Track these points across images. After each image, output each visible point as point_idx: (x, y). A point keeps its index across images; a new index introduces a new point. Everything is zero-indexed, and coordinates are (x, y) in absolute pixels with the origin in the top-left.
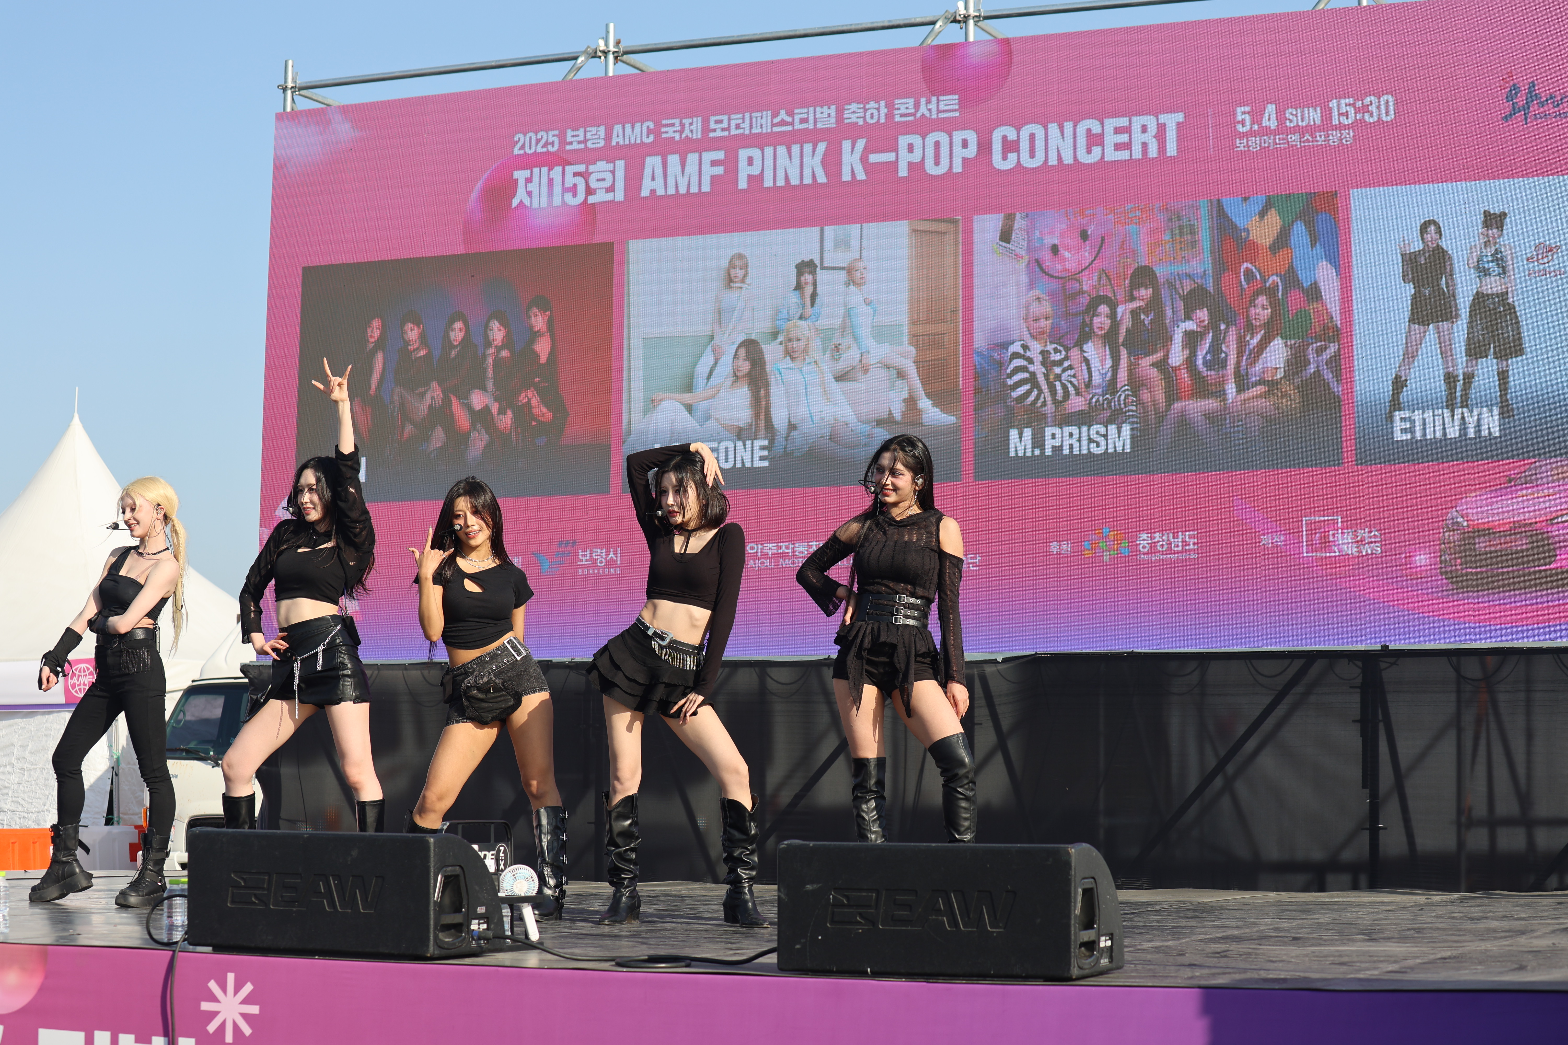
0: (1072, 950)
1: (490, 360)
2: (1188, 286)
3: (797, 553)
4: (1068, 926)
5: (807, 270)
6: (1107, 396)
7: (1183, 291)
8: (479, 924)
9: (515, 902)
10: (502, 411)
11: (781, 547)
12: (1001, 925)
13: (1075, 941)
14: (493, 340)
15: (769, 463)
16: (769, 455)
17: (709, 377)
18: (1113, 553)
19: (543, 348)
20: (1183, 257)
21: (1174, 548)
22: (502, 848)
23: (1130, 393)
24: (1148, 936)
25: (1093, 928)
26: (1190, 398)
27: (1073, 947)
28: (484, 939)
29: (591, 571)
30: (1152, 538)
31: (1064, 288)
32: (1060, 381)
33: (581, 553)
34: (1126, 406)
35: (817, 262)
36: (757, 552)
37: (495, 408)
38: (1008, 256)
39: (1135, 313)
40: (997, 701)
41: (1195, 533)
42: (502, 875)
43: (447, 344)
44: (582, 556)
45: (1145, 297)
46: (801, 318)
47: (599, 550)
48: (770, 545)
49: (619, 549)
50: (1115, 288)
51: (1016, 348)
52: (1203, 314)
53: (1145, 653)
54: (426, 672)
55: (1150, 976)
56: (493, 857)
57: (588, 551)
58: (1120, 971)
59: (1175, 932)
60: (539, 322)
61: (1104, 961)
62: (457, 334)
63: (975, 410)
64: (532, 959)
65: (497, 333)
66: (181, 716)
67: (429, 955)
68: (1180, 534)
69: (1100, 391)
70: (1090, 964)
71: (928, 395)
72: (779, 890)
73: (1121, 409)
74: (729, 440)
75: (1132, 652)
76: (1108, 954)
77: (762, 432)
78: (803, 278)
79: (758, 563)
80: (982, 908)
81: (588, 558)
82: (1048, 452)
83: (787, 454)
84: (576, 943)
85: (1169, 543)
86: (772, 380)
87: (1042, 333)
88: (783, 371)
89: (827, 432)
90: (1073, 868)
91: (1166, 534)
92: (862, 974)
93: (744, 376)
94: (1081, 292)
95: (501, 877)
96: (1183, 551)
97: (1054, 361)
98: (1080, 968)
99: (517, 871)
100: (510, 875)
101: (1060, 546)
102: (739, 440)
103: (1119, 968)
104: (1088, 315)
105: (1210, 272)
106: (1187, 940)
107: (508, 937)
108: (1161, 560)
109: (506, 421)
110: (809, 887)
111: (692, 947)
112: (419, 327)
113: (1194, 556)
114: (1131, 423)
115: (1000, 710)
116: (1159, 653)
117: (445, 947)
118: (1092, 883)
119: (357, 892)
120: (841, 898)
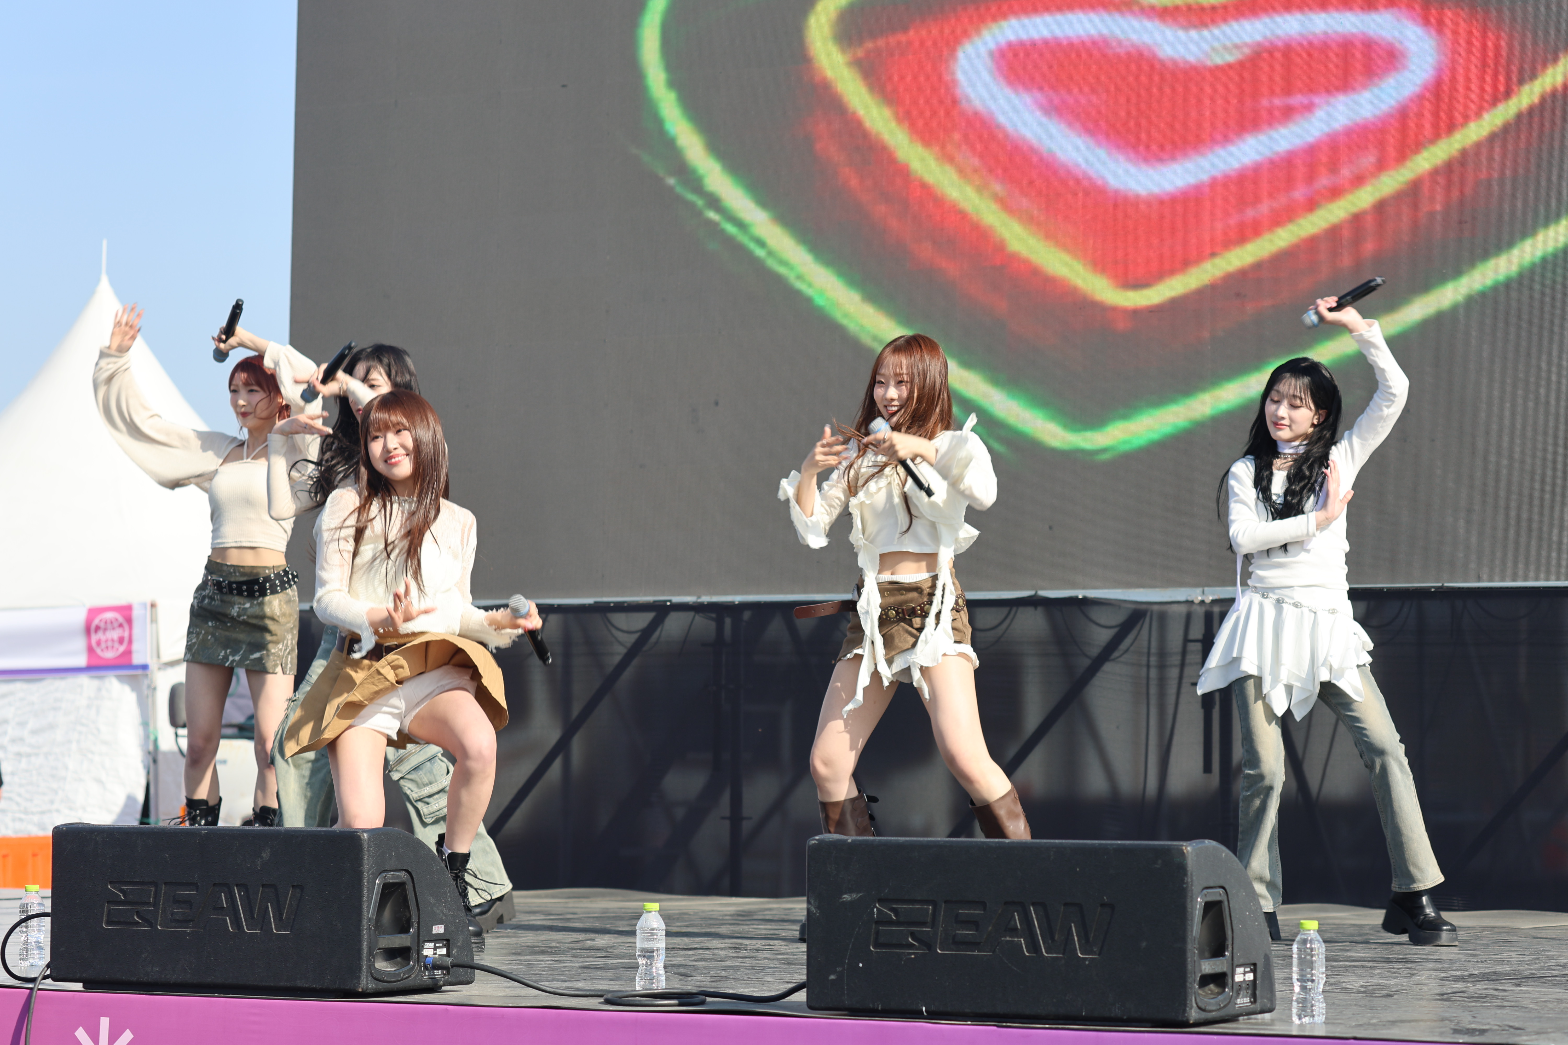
4: (1182, 953)
8: (435, 948)
12: (1095, 949)
13: (1195, 972)
25: (1224, 956)
27: (1190, 980)
28: (443, 968)
58: (1267, 1014)
61: (1243, 1001)
67: (360, 990)
70: (1218, 1003)
76: (1250, 992)
80: (1071, 925)
90: (1189, 874)
92: (916, 1015)
98: (1204, 1009)
103: (1268, 1010)
110: (847, 897)
117: (385, 979)
118: (1220, 894)
119: (269, 904)
120: (889, 913)
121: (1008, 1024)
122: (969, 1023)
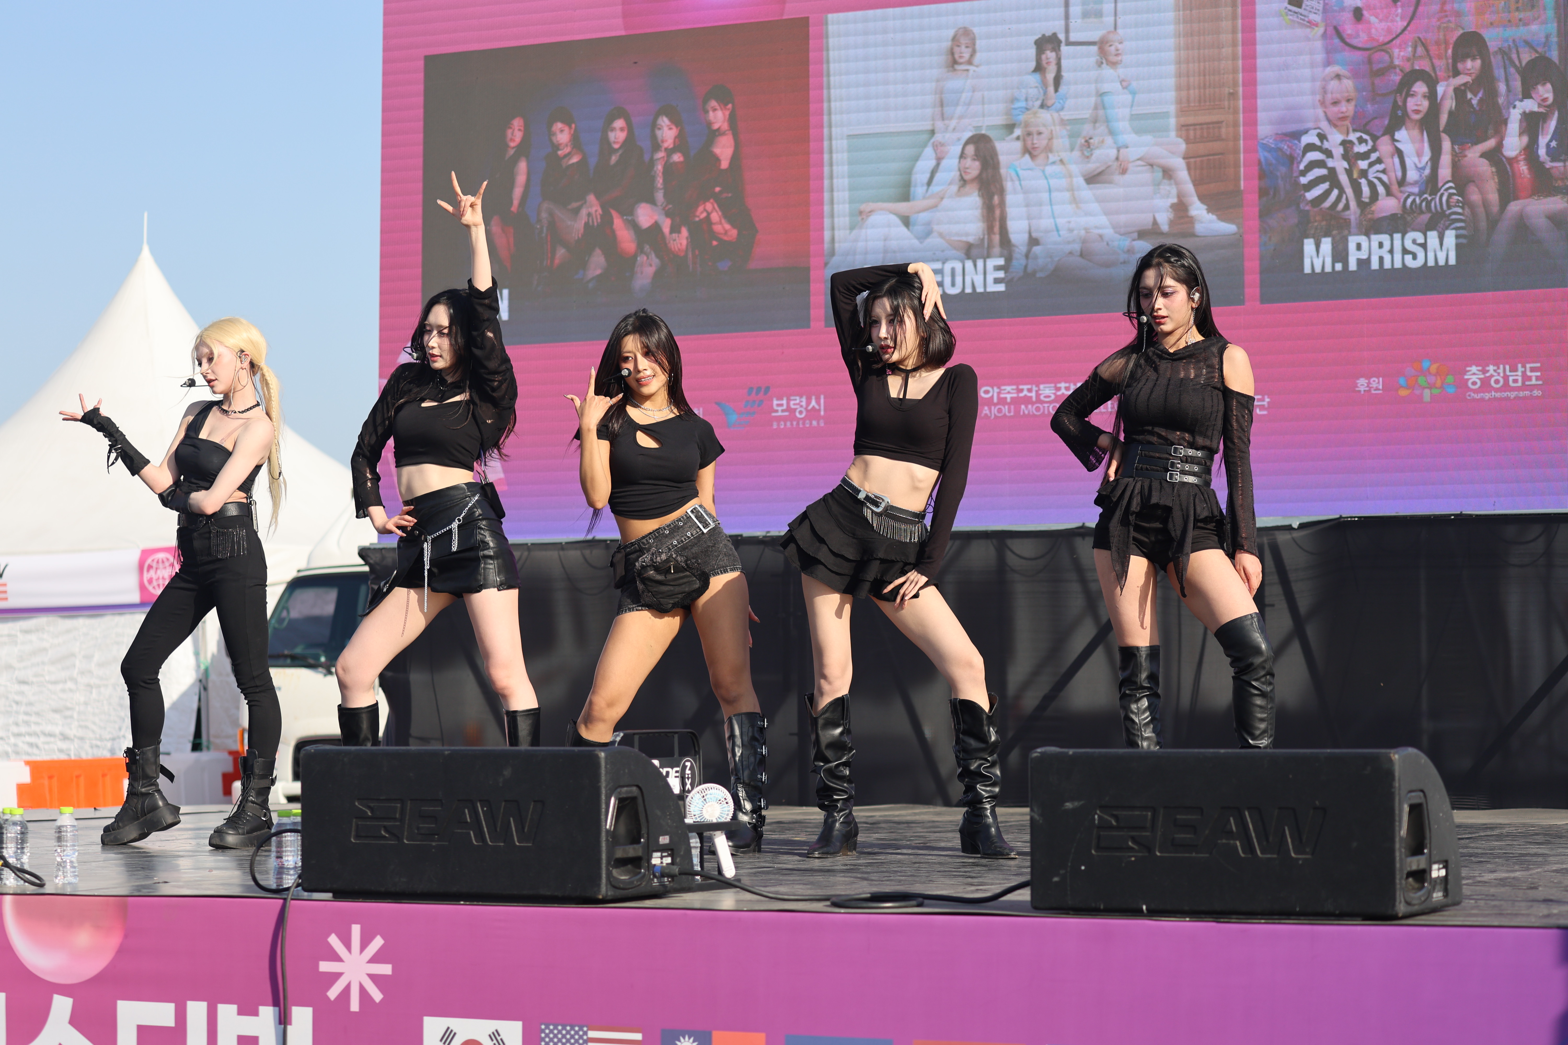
0: (1398, 881)
1: (659, 167)
2: (1526, 57)
3: (1042, 397)
4: (1392, 851)
5: (1050, 46)
6: (1425, 196)
7: (1520, 62)
8: (662, 857)
9: (704, 830)
10: (675, 229)
11: (1022, 391)
12: (1308, 850)
13: (1401, 869)
14: (663, 141)
15: (1006, 287)
16: (1006, 276)
17: (929, 183)
18: (1436, 391)
19: (724, 150)
20: (1520, 20)
21: (1511, 384)
22: (688, 764)
23: (1454, 191)
24: (1489, 866)
25: (1422, 853)
26: (1530, 196)
27: (1398, 877)
28: (668, 876)
29: (788, 424)
30: (1484, 371)
31: (1370, 61)
32: (1366, 177)
33: (775, 402)
34: (1449, 207)
35: (1062, 36)
36: (993, 396)
37: (666, 225)
38: (1299, 23)
39: (1459, 92)
40: (1292, 576)
41: (1538, 365)
42: (689, 797)
43: (606, 147)
44: (778, 405)
45: (1472, 71)
46: (1042, 106)
47: (798, 398)
48: (1008, 388)
49: (822, 397)
50: (1434, 60)
51: (1311, 138)
52: (1546, 91)
53: (1477, 515)
54: (587, 552)
55: (1496, 914)
56: (677, 774)
57: (785, 399)
58: (1457, 907)
59: (1523, 861)
60: (718, 117)
61: (1438, 895)
62: (618, 135)
63: (1261, 216)
64: (727, 900)
65: (667, 133)
66: (284, 614)
67: (600, 897)
68: (1520, 366)
69: (1416, 190)
70: (1419, 898)
71: (1202, 198)
72: (1032, 810)
73: (1443, 211)
74: (956, 259)
75: (1461, 515)
76: (1443, 886)
77: (997, 250)
78: (1044, 57)
79: (994, 410)
80: (1284, 830)
81: (785, 407)
82: (1353, 266)
83: (1028, 275)
84: (781, 880)
85: (1506, 378)
86: (1008, 186)
87: (1343, 119)
88: (1021, 173)
89: (1077, 247)
90: (1397, 778)
91: (1501, 366)
92: (1136, 913)
93: (973, 180)
94: (1391, 67)
95: (688, 800)
96: (1524, 387)
97: (1358, 153)
98: (1408, 903)
99: (708, 792)
100: (698, 796)
101: (1369, 383)
102: (968, 257)
103: (1457, 904)
104: (1401, 95)
105: (1554, 39)
106: (1539, 870)
107: (697, 873)
108: (1495, 399)
109: (680, 241)
110: (1069, 805)
111: (924, 883)
112: (570, 128)
113: (1536, 393)
114: (1456, 229)
115: (1296, 587)
116: (1494, 515)
117: (622, 886)
118: (1420, 798)
119: (512, 819)
120: (1109, 818)
121: (1226, 920)
122: (1188, 919)
